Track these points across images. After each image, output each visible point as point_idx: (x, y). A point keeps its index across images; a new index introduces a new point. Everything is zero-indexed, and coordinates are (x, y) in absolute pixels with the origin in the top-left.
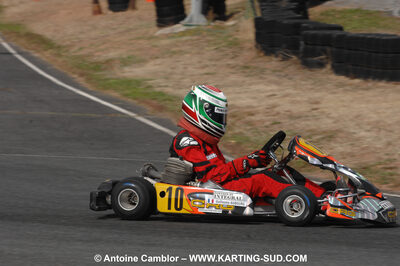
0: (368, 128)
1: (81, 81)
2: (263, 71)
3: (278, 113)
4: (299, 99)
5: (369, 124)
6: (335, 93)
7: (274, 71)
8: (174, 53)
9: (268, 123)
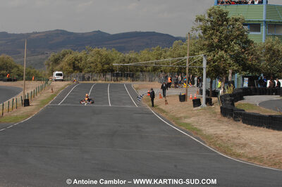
0: (254, 143)
1: (174, 123)
3: (229, 137)
4: (234, 132)
6: (244, 130)
7: (226, 122)
8: (198, 115)
9: (227, 140)
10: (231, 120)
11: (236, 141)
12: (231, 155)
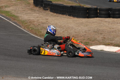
0: (59, 27)
2: (35, 10)
3: (39, 22)
4: (43, 18)
5: (59, 26)
6: (51, 17)
7: (38, 10)
12: (40, 36)
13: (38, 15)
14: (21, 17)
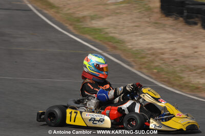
1: (71, 28)
2: (164, 25)
3: (177, 54)
7: (171, 26)
8: (117, 13)
9: (172, 60)
10: (180, 24)
11: (191, 62)
12: (181, 87)
13: (171, 36)
14: (130, 41)
